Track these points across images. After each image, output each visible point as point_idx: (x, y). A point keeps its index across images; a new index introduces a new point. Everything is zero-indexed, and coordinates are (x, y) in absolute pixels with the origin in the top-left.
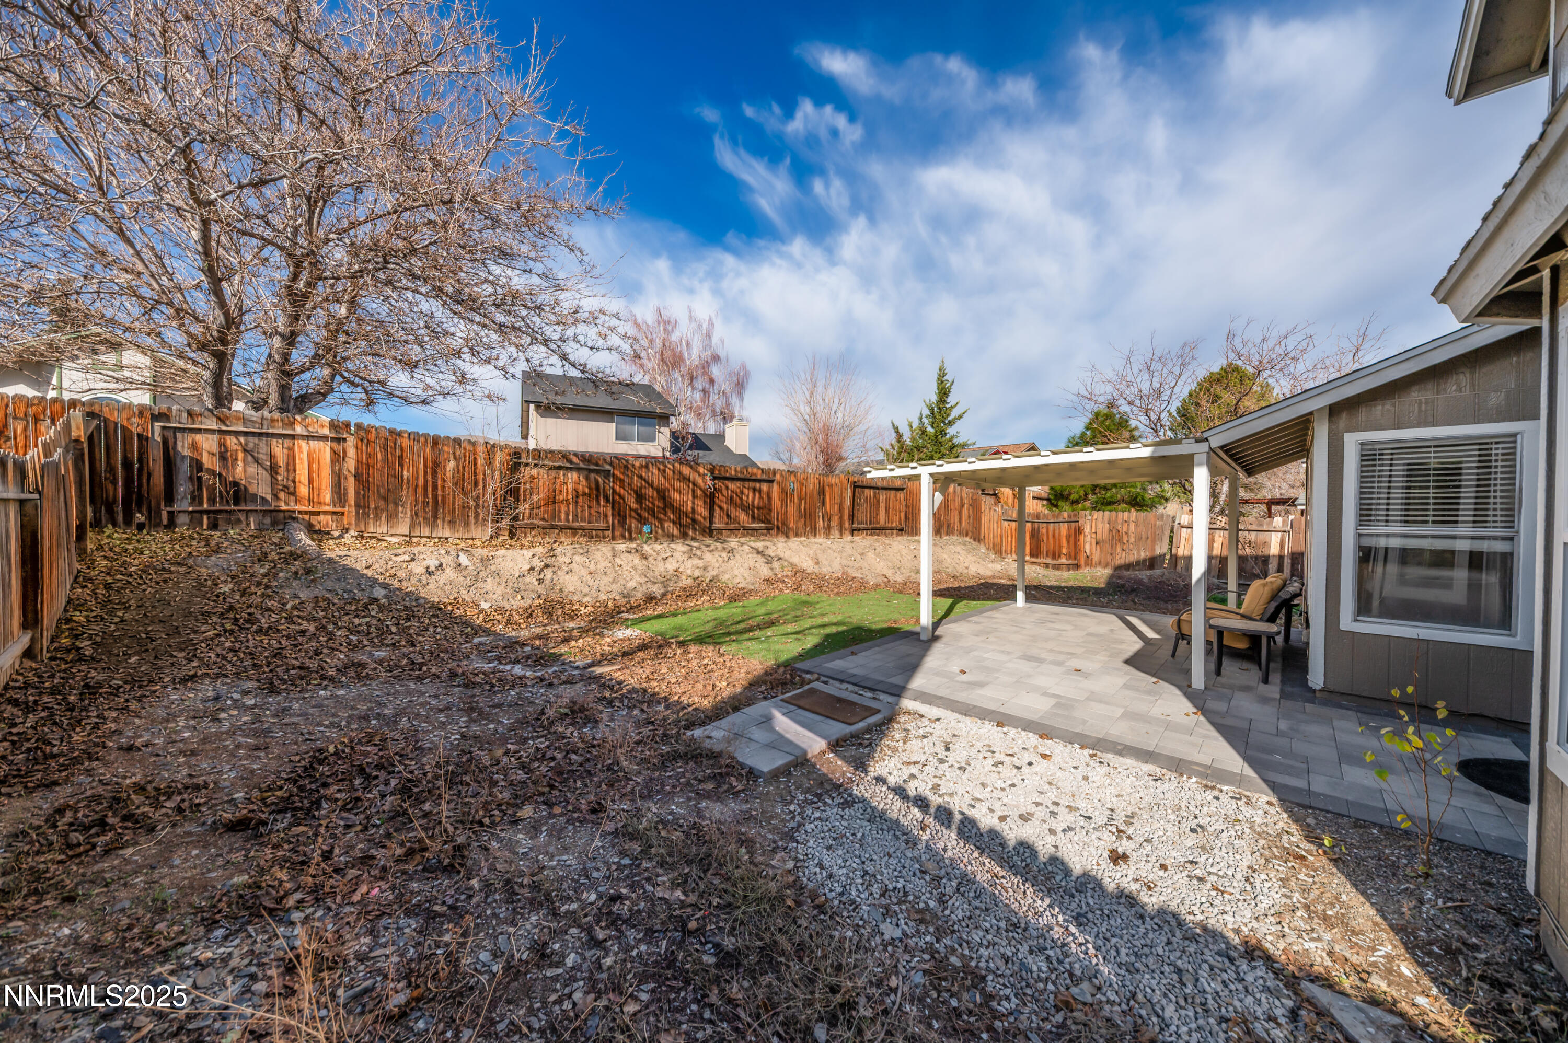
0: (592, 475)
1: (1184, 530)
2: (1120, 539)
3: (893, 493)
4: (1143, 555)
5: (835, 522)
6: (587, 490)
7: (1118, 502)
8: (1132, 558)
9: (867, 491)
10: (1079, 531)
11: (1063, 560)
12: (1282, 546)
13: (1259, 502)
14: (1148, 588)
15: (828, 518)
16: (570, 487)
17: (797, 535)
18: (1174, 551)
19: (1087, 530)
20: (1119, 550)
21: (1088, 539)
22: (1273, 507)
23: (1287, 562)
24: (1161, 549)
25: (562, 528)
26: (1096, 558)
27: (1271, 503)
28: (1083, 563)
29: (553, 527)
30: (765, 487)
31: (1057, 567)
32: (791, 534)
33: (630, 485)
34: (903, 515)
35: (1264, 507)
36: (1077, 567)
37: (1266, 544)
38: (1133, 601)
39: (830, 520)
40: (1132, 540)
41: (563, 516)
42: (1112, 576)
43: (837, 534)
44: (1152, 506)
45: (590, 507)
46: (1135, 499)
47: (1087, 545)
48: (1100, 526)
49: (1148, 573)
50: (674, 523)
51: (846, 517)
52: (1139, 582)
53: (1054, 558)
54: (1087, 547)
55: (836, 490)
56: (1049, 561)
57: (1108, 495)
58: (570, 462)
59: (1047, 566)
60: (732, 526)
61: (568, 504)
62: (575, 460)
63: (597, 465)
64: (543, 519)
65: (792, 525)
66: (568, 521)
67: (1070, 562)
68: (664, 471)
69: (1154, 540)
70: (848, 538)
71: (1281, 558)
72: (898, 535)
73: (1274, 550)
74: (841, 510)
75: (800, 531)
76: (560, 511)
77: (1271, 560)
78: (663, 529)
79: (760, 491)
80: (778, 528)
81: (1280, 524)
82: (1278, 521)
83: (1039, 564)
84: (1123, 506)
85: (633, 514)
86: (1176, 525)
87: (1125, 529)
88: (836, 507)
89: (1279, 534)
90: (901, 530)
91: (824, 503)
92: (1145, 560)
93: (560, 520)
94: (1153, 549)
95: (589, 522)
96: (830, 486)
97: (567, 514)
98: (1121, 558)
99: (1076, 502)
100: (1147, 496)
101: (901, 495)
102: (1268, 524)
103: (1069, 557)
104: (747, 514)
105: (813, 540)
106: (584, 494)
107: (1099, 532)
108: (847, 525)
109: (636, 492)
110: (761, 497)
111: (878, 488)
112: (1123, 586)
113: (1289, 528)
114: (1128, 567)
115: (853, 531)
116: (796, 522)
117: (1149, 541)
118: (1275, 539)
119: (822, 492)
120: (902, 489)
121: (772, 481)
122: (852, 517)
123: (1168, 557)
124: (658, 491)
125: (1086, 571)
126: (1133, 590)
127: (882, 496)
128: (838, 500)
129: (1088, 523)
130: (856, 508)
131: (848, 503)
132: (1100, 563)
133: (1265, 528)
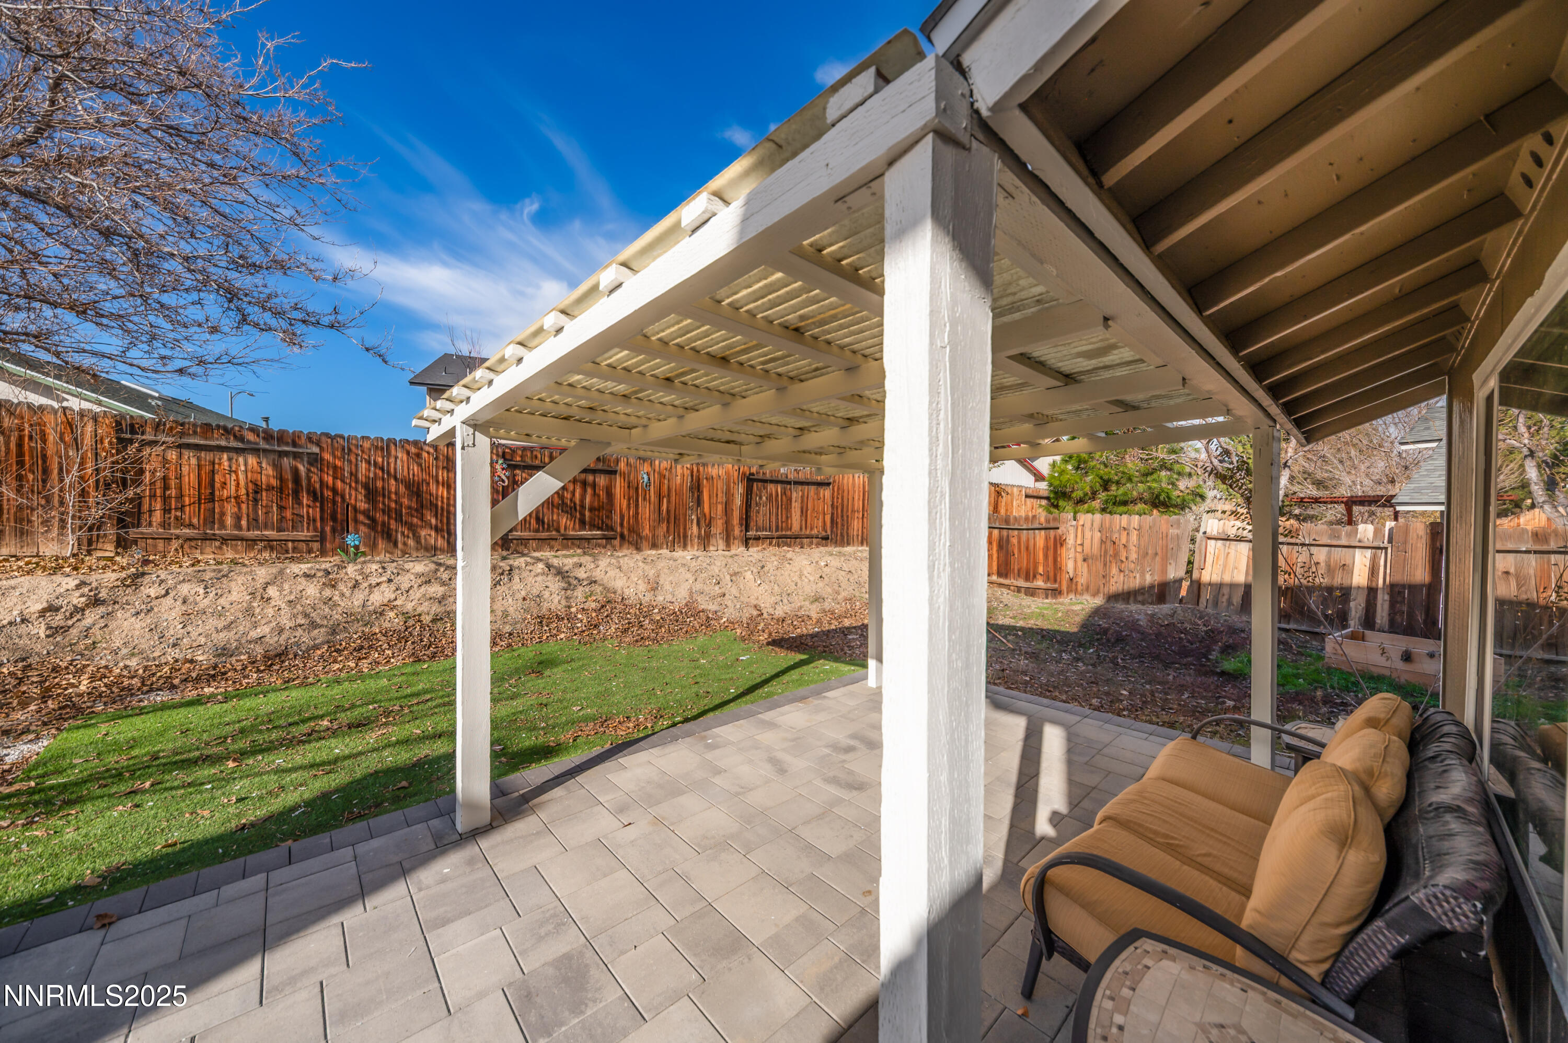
0: (285, 461)
1: (1212, 543)
2: (1116, 555)
3: (812, 488)
4: (1148, 579)
5: (718, 528)
6: (274, 482)
7: (1134, 502)
8: (1135, 582)
9: (771, 487)
10: (1060, 542)
11: (1040, 583)
12: (1373, 571)
13: (1334, 501)
14: (1144, 635)
15: (706, 522)
16: (242, 477)
17: (654, 546)
18: (1195, 575)
19: (1070, 541)
20: (1114, 571)
21: (1072, 555)
22: (1356, 509)
23: (1383, 601)
24: (1175, 571)
25: (225, 540)
26: (1082, 580)
27: (1351, 503)
28: (1064, 588)
29: (213, 538)
30: (602, 480)
31: (1031, 592)
32: (644, 544)
33: (354, 475)
34: (828, 518)
35: (1341, 508)
36: (1056, 593)
37: (1346, 568)
38: (1114, 661)
39: (709, 525)
40: (1133, 556)
41: (229, 521)
42: (1097, 611)
43: (722, 544)
44: (1183, 506)
45: (281, 508)
46: (1158, 497)
47: (1070, 563)
48: (1088, 534)
49: (1150, 609)
50: (437, 529)
51: (736, 521)
52: (1133, 625)
53: (1027, 579)
54: (1070, 566)
55: (720, 485)
56: (1021, 583)
57: (1121, 491)
58: (241, 439)
59: (1019, 590)
60: (545, 535)
61: (239, 504)
62: (251, 437)
63: (294, 444)
64: (190, 525)
65: (646, 532)
66: (238, 527)
67: (1049, 585)
68: (418, 455)
69: (1167, 556)
70: (738, 549)
71: (1372, 591)
72: (818, 545)
73: (1359, 577)
74: (727, 511)
75: (661, 539)
76: (223, 514)
77: (1353, 593)
78: (417, 539)
79: (594, 486)
80: (622, 536)
81: (1370, 534)
82: (1366, 531)
83: (1008, 587)
84: (1140, 506)
85: (361, 518)
86: (1199, 536)
87: (1124, 541)
88: (720, 507)
89: (1368, 553)
90: (826, 538)
91: (699, 502)
92: (1152, 587)
93: (223, 526)
94: (1164, 571)
95: (279, 530)
96: (710, 479)
97: (238, 518)
98: (1118, 583)
99: (1081, 501)
100: (1176, 493)
101: (827, 493)
102: (1349, 535)
103: (1047, 579)
104: (573, 517)
105: (679, 553)
106: (270, 488)
107: (1087, 543)
108: (737, 531)
109: (366, 486)
110: (595, 494)
111: (789, 483)
112: (1105, 631)
113: (1386, 544)
114: (1127, 596)
115: (747, 542)
116: (653, 529)
117: (1158, 559)
118: (1361, 564)
119: (696, 487)
120: (829, 484)
121: (615, 472)
122: (746, 522)
123: (1185, 585)
124: (409, 485)
125: (1066, 600)
126: (1120, 640)
127: (796, 494)
128: (722, 498)
129: (1072, 531)
130: (754, 508)
131: (738, 501)
132: (1087, 589)
133: (1344, 542)
